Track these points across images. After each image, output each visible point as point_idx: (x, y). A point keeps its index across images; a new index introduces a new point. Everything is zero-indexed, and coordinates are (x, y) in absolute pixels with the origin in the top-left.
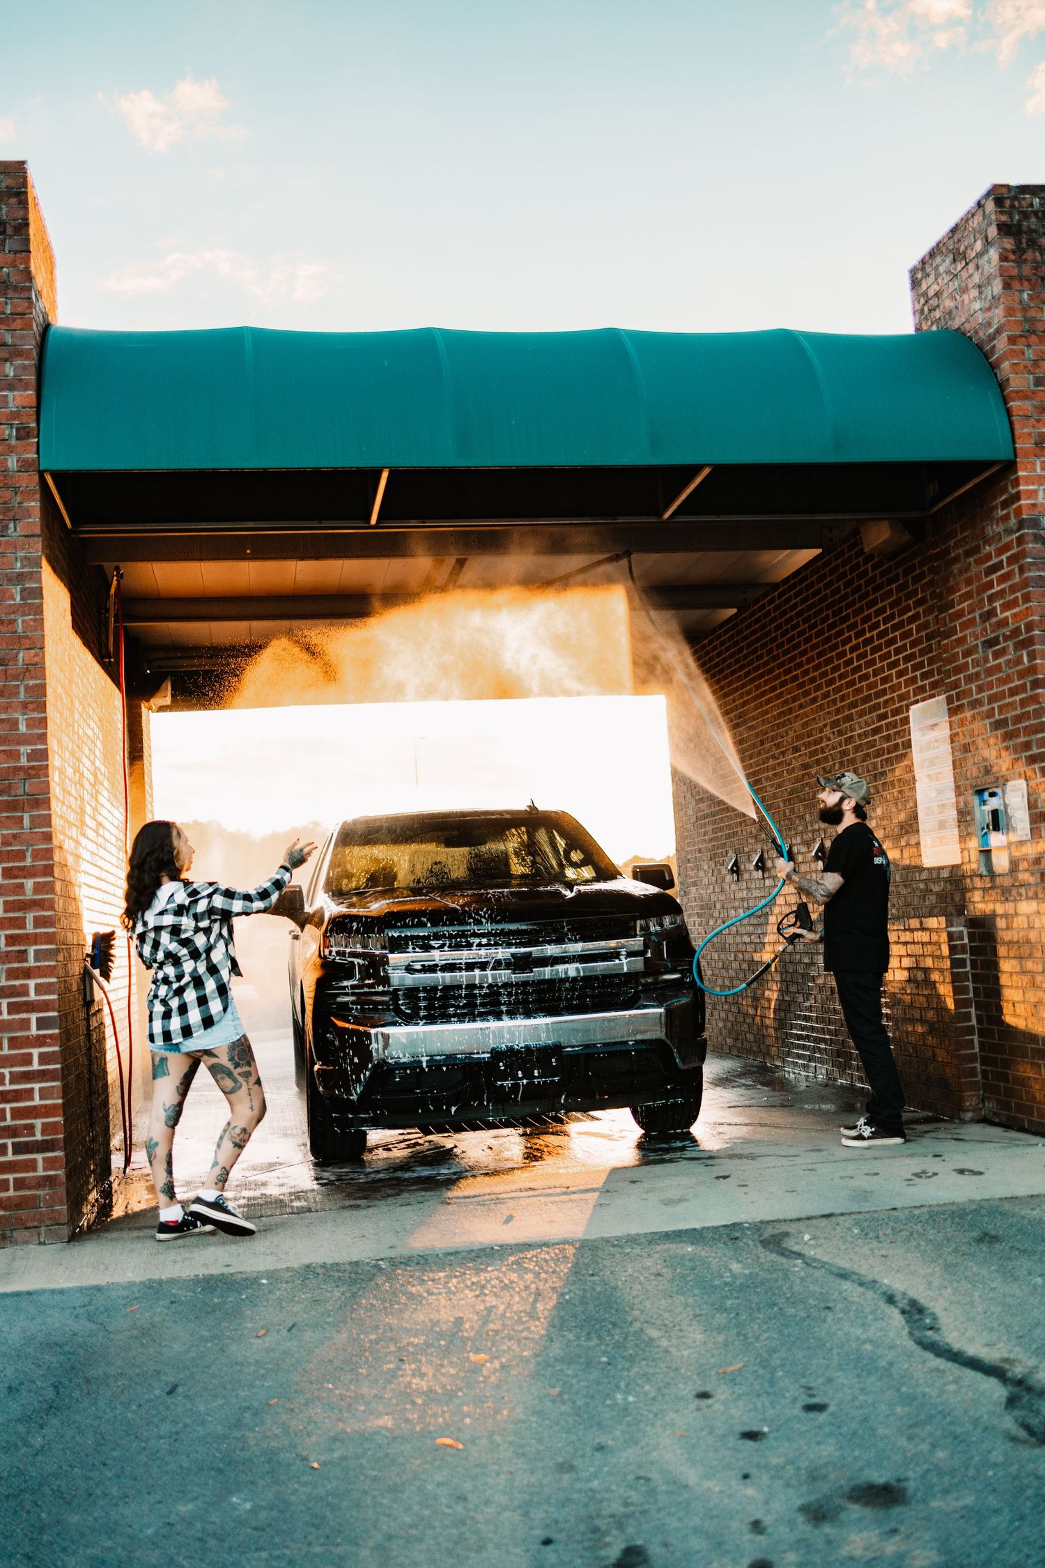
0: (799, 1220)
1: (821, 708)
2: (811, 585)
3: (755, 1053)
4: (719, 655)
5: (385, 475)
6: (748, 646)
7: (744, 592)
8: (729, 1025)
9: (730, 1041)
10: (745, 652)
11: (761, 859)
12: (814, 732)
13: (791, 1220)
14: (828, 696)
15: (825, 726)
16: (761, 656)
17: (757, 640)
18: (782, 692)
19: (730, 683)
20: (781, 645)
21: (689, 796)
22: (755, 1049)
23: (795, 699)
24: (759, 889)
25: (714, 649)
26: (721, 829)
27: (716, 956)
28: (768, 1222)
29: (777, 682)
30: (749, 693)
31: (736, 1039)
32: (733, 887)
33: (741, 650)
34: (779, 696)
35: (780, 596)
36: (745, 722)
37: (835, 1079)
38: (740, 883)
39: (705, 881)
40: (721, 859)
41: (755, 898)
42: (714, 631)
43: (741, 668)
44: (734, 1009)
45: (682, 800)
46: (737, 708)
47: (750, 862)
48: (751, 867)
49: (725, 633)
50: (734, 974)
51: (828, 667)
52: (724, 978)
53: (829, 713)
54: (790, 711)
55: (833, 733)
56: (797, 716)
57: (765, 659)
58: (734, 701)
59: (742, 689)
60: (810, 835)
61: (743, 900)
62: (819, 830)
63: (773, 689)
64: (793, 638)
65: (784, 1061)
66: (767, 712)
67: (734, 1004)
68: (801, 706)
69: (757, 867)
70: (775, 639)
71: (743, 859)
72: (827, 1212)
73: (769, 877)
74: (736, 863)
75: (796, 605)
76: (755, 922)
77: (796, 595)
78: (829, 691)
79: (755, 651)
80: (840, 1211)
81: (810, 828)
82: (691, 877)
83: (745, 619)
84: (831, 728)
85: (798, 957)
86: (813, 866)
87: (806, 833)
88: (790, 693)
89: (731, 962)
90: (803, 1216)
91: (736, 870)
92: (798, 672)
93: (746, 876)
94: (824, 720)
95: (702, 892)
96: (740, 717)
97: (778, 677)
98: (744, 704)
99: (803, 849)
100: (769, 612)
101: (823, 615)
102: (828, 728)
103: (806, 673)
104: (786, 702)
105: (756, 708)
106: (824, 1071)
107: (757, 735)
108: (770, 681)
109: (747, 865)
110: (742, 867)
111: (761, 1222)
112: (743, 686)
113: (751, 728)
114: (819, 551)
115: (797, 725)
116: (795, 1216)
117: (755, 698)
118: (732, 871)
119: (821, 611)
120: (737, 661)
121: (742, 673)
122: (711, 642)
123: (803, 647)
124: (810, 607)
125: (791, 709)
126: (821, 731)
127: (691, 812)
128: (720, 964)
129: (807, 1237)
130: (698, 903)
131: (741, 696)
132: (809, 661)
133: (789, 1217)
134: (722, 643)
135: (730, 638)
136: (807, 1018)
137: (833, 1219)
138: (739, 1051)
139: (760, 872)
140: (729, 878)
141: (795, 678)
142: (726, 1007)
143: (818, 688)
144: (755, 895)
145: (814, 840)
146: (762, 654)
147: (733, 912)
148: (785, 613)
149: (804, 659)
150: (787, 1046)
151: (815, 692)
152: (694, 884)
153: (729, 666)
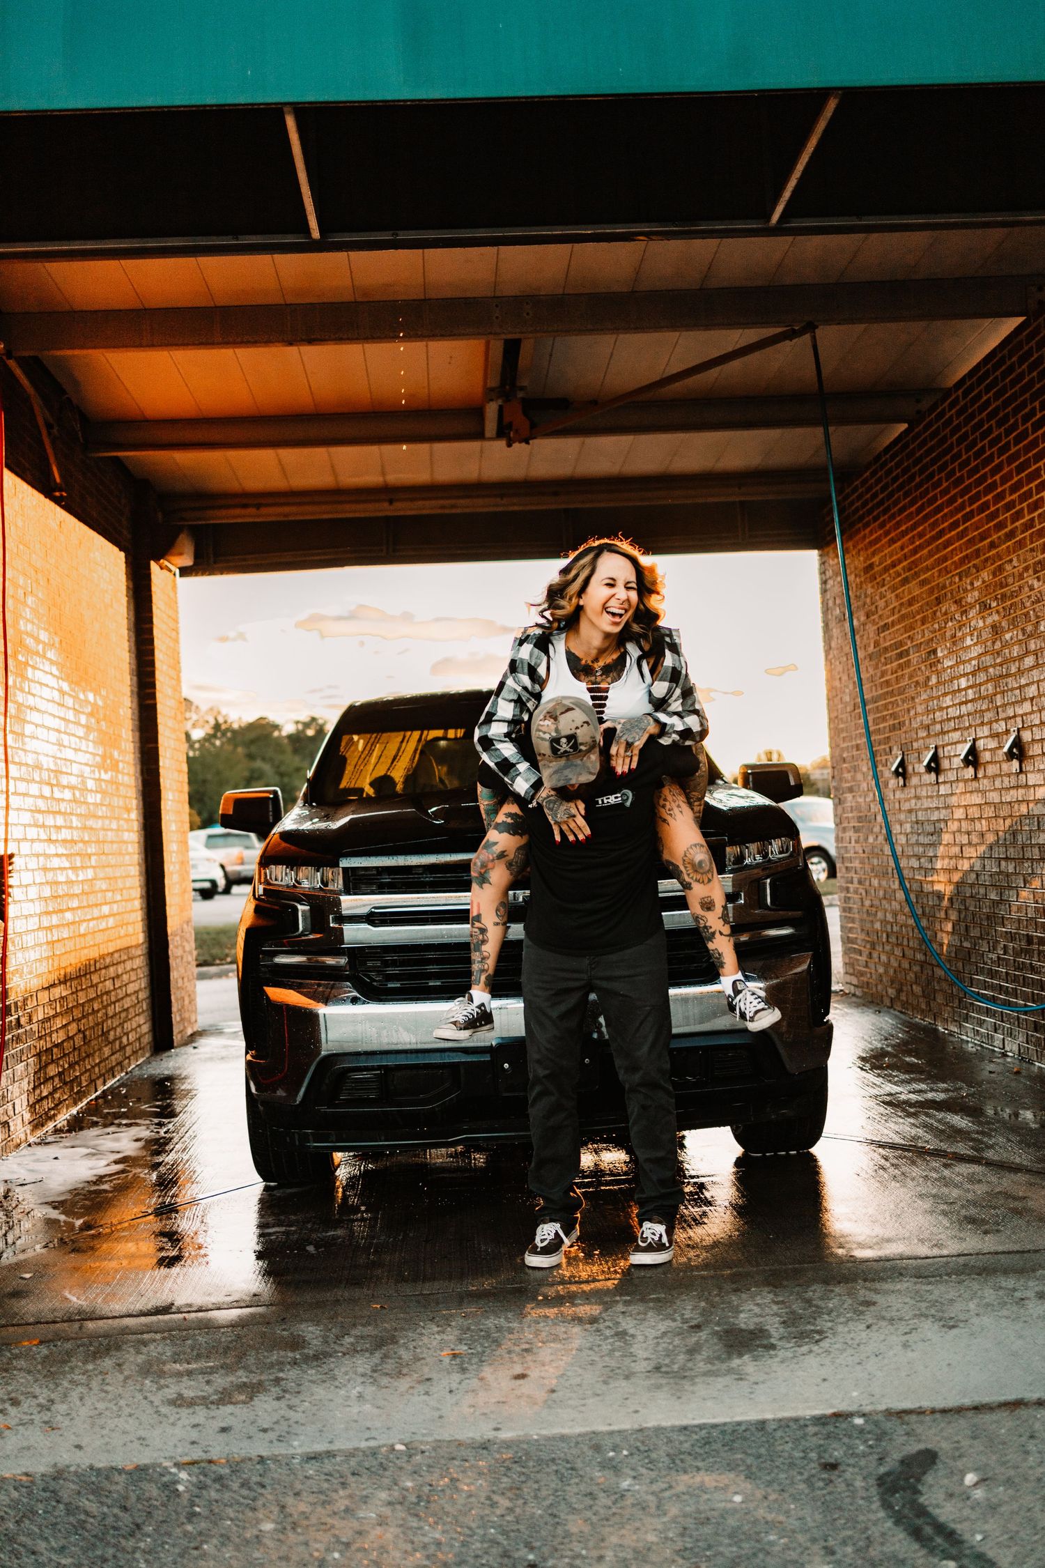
0: (959, 1410)
1: (1021, 544)
2: (1011, 369)
3: (923, 1011)
4: (883, 489)
5: (290, 122)
6: (922, 471)
7: (918, 401)
8: (891, 972)
9: (892, 992)
10: (918, 480)
11: (935, 758)
12: (1010, 580)
13: (944, 1411)
14: (1032, 526)
15: (1026, 569)
16: (939, 483)
17: (934, 462)
18: (966, 529)
19: (898, 525)
20: (967, 462)
21: (845, 678)
22: (923, 1006)
23: (983, 537)
24: (932, 797)
25: (879, 481)
26: (884, 719)
27: (875, 882)
28: (902, 1414)
29: (959, 515)
30: (921, 535)
31: (899, 991)
32: (898, 795)
33: (912, 478)
34: (961, 536)
35: (965, 394)
36: (917, 575)
37: (1030, 1063)
38: (906, 791)
39: (864, 786)
40: (884, 758)
41: (926, 809)
42: (878, 458)
43: (912, 503)
44: (898, 952)
45: (837, 684)
46: (906, 557)
47: (920, 761)
48: (921, 768)
49: (892, 458)
50: (898, 907)
51: (1032, 485)
52: (886, 911)
53: (1032, 550)
54: (977, 553)
55: (1038, 579)
56: (986, 560)
57: (945, 485)
58: (902, 548)
59: (912, 531)
60: (1003, 723)
61: (910, 811)
62: (1015, 716)
63: (955, 525)
64: (983, 450)
65: (960, 1026)
66: (945, 559)
67: (898, 945)
68: (993, 545)
69: (929, 769)
70: (959, 455)
71: (912, 758)
72: (1011, 1397)
73: (945, 782)
74: (902, 764)
75: (988, 403)
76: (926, 840)
77: (988, 389)
78: (1033, 519)
79: (931, 476)
80: (1035, 1396)
81: (1002, 715)
82: (846, 781)
83: (918, 435)
84: (1036, 572)
85: (982, 891)
86: (1005, 766)
87: (997, 721)
88: (977, 528)
89: (894, 891)
90: (967, 1402)
91: (902, 772)
92: (989, 497)
93: (914, 781)
94: (1025, 561)
95: (861, 800)
96: (910, 569)
97: (962, 507)
98: (915, 551)
99: (992, 744)
100: (950, 420)
101: (1027, 410)
102: (1031, 571)
103: (1000, 497)
104: (972, 542)
105: (931, 554)
106: (1015, 1048)
107: (931, 591)
108: (952, 514)
109: (916, 766)
110: (910, 769)
111: (889, 1413)
112: (914, 527)
113: (923, 583)
114: (1021, 319)
115: (985, 575)
116: (951, 1402)
117: (929, 543)
118: (897, 773)
119: (1023, 405)
120: (906, 495)
121: (913, 509)
122: (874, 473)
123: (997, 462)
124: (1006, 404)
125: (978, 551)
126: (1021, 577)
127: (847, 698)
128: (881, 893)
129: (970, 1478)
130: (855, 814)
131: (912, 541)
132: (1004, 480)
133: (940, 1404)
134: (890, 472)
135: (898, 465)
136: (992, 974)
137: (1023, 1412)
138: (903, 1006)
139: (933, 775)
140: (893, 783)
141: (985, 507)
142: (888, 948)
143: (1018, 516)
144: (925, 806)
145: (1007, 732)
146: (940, 479)
147: (898, 827)
148: (972, 416)
149: (997, 477)
150: (966, 1008)
151: (1013, 523)
152: (851, 790)
153: (896, 503)
